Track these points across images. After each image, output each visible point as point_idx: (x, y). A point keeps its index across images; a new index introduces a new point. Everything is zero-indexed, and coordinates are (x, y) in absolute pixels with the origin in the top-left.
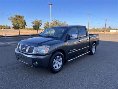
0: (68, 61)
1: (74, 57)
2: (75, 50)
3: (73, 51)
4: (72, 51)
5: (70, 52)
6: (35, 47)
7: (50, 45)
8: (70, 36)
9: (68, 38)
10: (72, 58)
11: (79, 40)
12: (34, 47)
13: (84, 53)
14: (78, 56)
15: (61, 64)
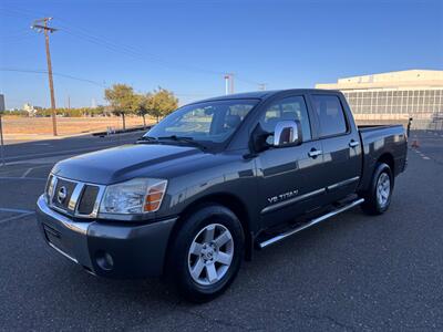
0: (263, 245)
1: (292, 224)
2: (292, 197)
3: (287, 198)
4: (279, 200)
5: (268, 204)
6: (102, 188)
7: (170, 176)
8: (266, 135)
9: (260, 144)
10: (283, 232)
11: (313, 150)
12: (99, 188)
13: (337, 205)
14: (310, 220)
15: (227, 258)
